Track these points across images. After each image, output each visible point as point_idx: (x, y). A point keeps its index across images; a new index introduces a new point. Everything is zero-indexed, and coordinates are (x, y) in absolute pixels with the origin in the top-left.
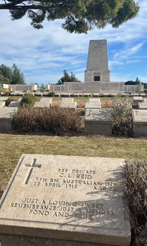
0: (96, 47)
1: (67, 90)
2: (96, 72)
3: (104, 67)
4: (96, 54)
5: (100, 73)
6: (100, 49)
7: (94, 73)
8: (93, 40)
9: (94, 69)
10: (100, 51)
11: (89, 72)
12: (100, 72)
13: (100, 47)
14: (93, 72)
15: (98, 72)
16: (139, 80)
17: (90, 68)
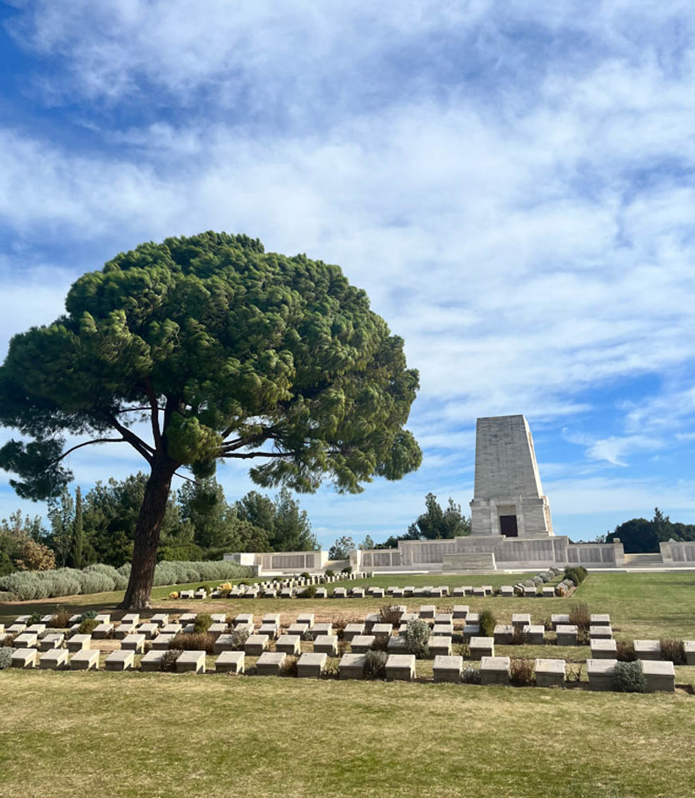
0: (496, 436)
1: (409, 563)
2: (502, 503)
3: (524, 487)
4: (498, 454)
5: (513, 506)
6: (508, 440)
7: (498, 507)
8: (487, 419)
9: (497, 496)
10: (509, 446)
11: (483, 504)
12: (514, 502)
13: (506, 435)
14: (492, 503)
15: (508, 503)
16: (664, 517)
17: (482, 492)
